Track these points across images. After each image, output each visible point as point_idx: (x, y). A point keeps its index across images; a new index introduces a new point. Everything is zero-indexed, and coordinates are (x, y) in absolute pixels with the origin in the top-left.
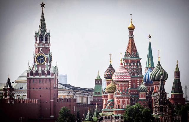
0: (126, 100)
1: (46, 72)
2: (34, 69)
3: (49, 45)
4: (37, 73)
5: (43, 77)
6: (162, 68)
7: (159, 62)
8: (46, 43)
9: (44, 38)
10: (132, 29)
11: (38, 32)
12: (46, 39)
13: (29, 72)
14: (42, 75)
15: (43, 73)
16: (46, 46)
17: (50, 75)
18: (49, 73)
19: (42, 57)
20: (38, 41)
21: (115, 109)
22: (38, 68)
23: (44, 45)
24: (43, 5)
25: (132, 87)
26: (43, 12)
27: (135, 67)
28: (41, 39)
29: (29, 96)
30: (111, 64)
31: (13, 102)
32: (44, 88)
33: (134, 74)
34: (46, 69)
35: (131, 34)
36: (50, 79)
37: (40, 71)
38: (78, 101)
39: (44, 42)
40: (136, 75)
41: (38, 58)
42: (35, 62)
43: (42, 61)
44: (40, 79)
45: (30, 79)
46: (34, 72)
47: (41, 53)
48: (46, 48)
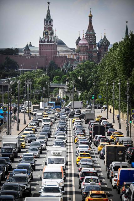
0: (86, 57)
1: (49, 41)
2: (43, 39)
3: (52, 25)
4: (44, 41)
5: (48, 43)
6: (106, 39)
7: (105, 36)
8: (50, 24)
9: (49, 22)
10: (91, 17)
11: (45, 18)
12: (50, 23)
13: (40, 41)
14: (47, 42)
15: (48, 42)
16: (50, 26)
17: (51, 42)
18: (51, 41)
19: (48, 32)
20: (46, 23)
21: (79, 62)
22: (45, 39)
23: (49, 25)
24: (49, 3)
25: (90, 50)
26: (49, 7)
27: (92, 39)
28: (47, 23)
29: (40, 54)
30: (79, 37)
31: (30, 57)
32: (48, 50)
33: (91, 42)
34: (49, 39)
35: (90, 20)
36: (51, 45)
37: (46, 41)
38: (67, 57)
39: (49, 24)
40: (92, 43)
41: (45, 33)
42: (44, 35)
43: (48, 35)
44: (46, 45)
45: (41, 45)
46: (43, 41)
47: (47, 30)
48: (50, 28)
